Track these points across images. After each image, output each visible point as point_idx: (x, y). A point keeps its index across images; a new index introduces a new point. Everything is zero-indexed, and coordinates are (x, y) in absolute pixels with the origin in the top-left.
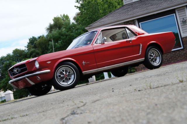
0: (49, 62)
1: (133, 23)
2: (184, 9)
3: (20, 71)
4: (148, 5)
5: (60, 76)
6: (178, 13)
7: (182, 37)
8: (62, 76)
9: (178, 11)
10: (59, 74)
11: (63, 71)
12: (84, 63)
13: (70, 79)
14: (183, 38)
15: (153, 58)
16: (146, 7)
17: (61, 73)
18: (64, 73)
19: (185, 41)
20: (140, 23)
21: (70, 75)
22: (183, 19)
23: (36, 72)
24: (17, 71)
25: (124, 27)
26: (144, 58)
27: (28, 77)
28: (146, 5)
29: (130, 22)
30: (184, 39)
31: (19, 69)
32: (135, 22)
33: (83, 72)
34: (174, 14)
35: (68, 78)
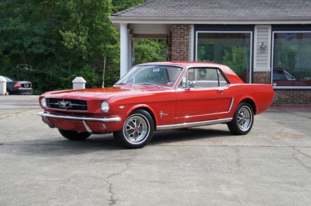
0: (122, 107)
1: (187, 28)
2: (268, 28)
3: (71, 106)
4: (215, 6)
5: (128, 128)
6: (258, 32)
7: (254, 71)
8: (131, 128)
9: (258, 28)
10: (128, 125)
11: (134, 121)
12: (161, 114)
13: (140, 134)
14: (256, 72)
15: (242, 120)
16: (211, 8)
17: (131, 124)
18: (135, 124)
19: (257, 77)
20: (197, 32)
21: (141, 129)
22: (263, 43)
23: (103, 118)
24: (67, 105)
25: (216, 68)
26: (232, 118)
27: (86, 121)
28: (211, 3)
29: (182, 27)
30: (257, 74)
31: (71, 105)
32: (191, 28)
33: (157, 127)
34: (251, 32)
35: (138, 132)
